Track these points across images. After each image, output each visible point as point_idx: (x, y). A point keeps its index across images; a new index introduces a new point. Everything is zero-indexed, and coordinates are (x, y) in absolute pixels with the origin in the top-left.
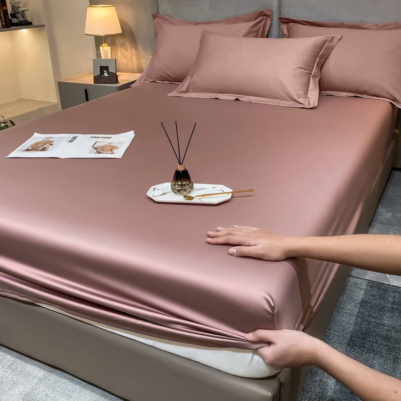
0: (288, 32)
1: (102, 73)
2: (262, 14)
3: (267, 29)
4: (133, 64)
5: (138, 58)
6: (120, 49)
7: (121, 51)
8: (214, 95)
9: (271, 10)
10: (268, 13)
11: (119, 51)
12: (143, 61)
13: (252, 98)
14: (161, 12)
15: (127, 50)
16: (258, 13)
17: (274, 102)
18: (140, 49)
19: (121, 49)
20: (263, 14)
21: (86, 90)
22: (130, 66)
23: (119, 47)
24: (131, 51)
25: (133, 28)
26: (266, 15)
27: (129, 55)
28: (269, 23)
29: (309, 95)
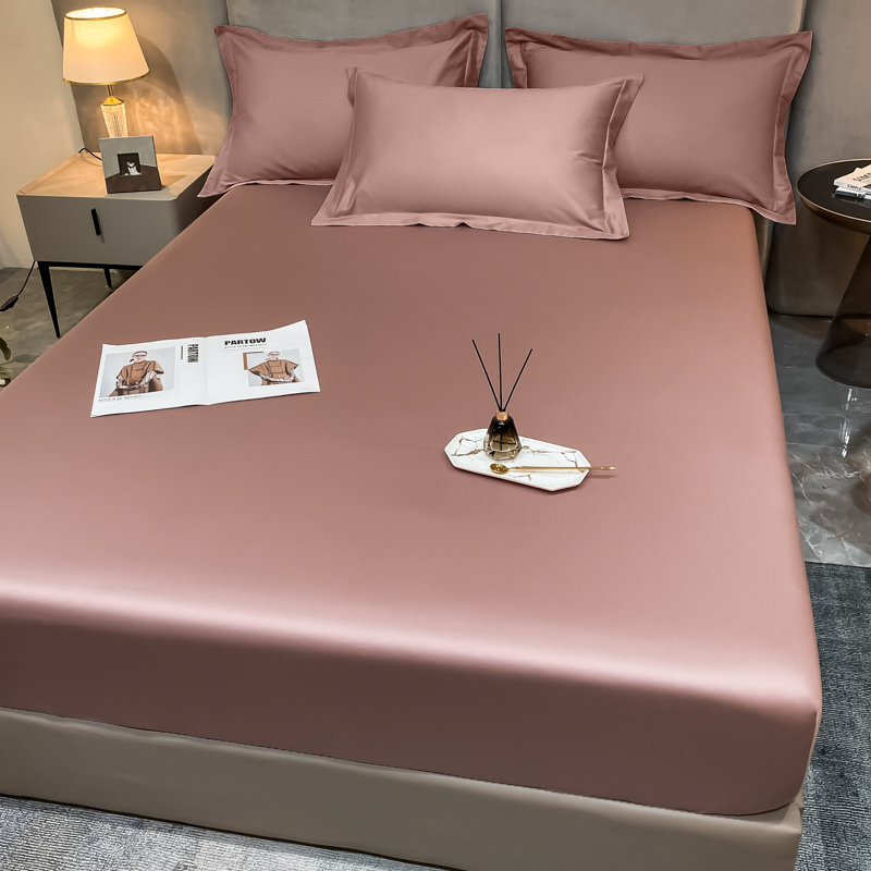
0: (526, 64)
1: (124, 168)
2: (466, 26)
3: (479, 57)
4: (173, 134)
5: (186, 119)
6: (139, 100)
7: (142, 106)
8: (412, 218)
9: (485, 18)
10: (481, 23)
11: (137, 104)
12: (196, 125)
13: (492, 220)
14: (234, 19)
15: (155, 103)
16: (458, 23)
17: (542, 228)
18: (188, 99)
19: (142, 101)
20: (470, 25)
21: (94, 212)
22: (167, 137)
23: (136, 97)
24: (166, 104)
25: (170, 58)
26: (476, 28)
27: (163, 114)
28: (482, 43)
29: (606, 210)
